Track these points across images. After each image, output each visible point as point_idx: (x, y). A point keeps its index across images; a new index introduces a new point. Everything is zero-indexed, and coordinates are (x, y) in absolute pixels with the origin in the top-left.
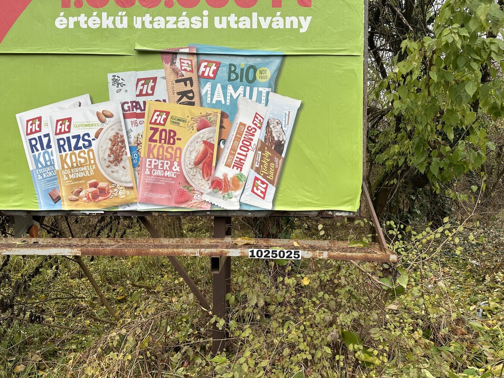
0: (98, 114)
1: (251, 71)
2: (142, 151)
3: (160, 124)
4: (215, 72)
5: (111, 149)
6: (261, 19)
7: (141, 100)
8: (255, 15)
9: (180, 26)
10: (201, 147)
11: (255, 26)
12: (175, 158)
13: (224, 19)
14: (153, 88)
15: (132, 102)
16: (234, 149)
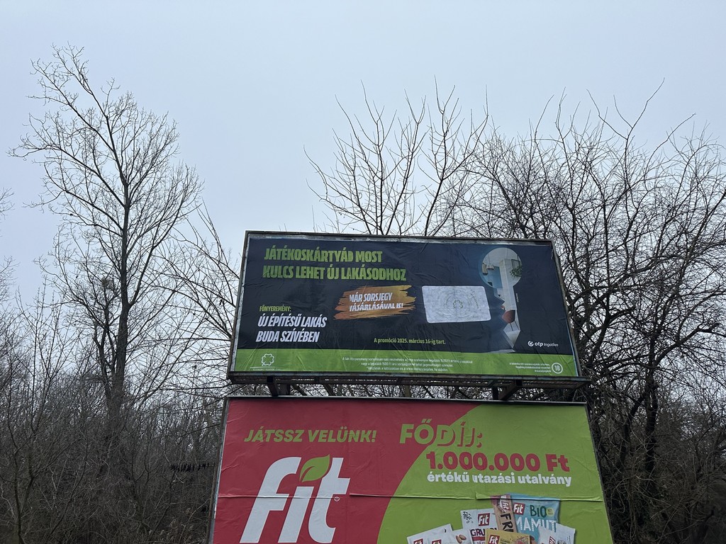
0: (457, 537)
1: (543, 509)
4: (523, 510)
6: (544, 478)
7: (482, 528)
9: (499, 481)
14: (488, 521)
15: (477, 530)
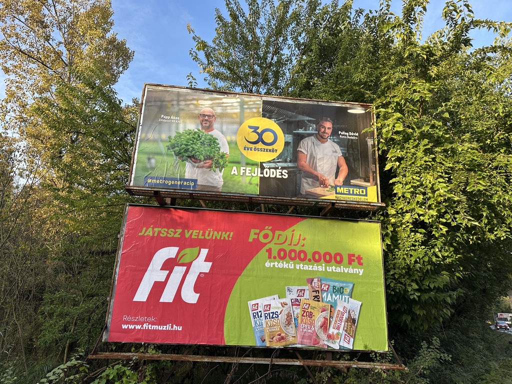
0: (281, 303)
1: (342, 288)
2: (299, 320)
3: (306, 309)
4: (328, 289)
5: (286, 319)
7: (299, 298)
8: (342, 267)
9: (314, 269)
10: (322, 320)
11: (342, 271)
12: (312, 324)
13: (330, 267)
14: (304, 294)
15: (295, 299)
16: (336, 321)
